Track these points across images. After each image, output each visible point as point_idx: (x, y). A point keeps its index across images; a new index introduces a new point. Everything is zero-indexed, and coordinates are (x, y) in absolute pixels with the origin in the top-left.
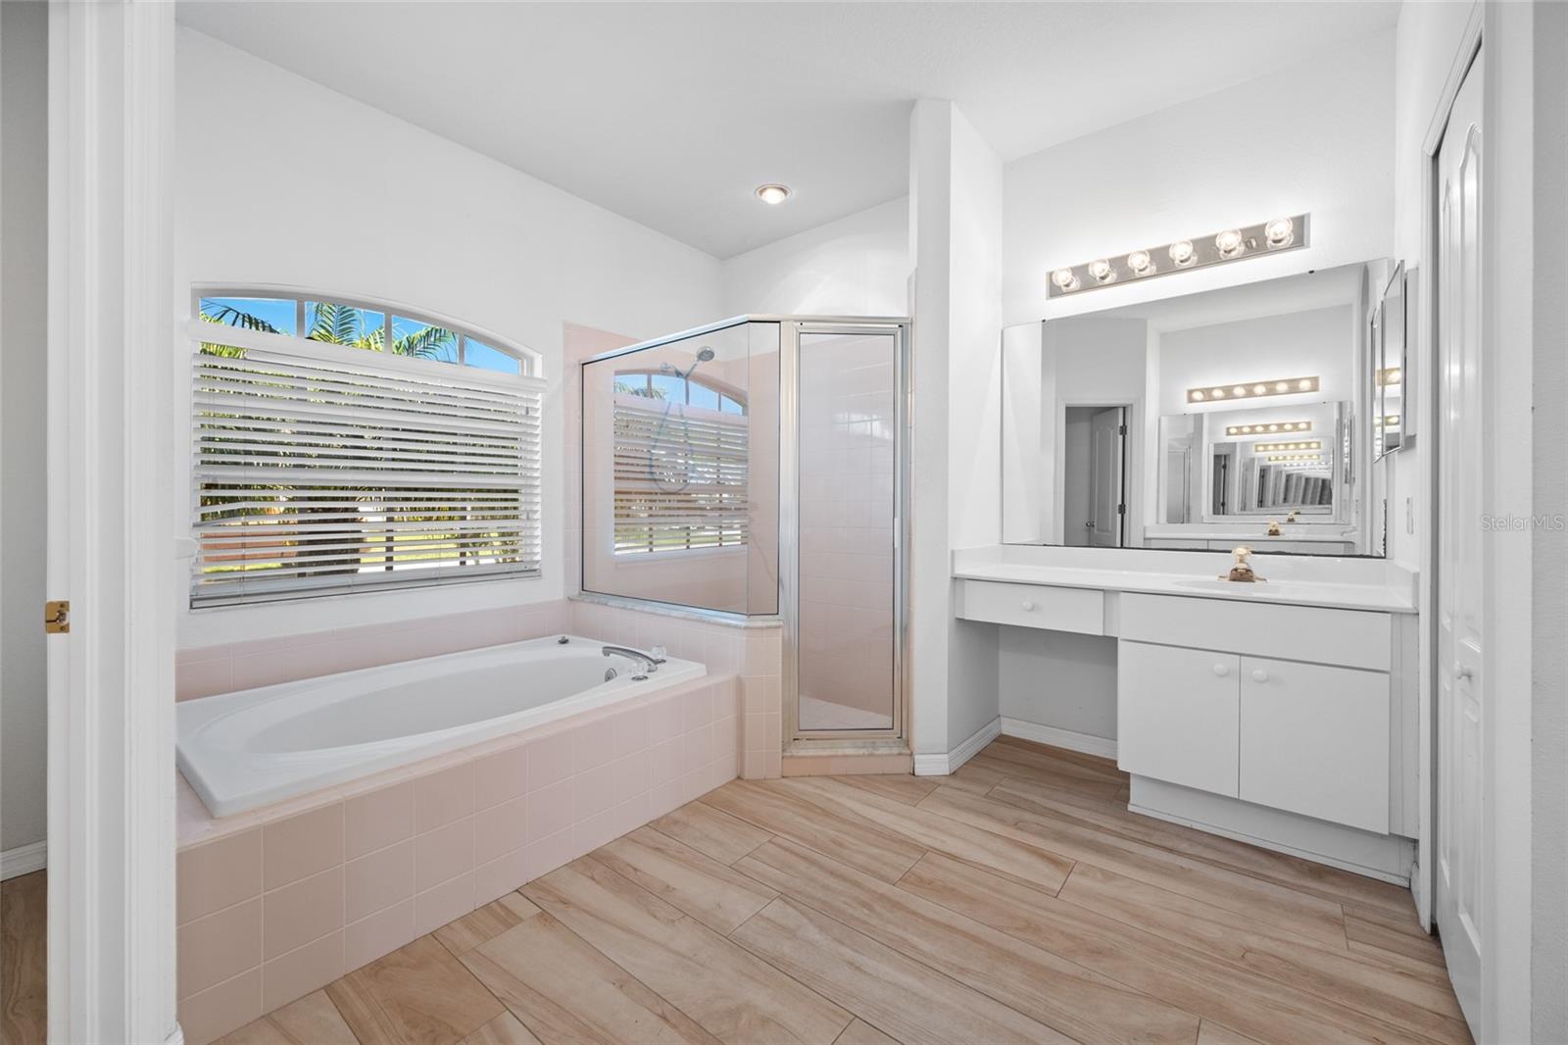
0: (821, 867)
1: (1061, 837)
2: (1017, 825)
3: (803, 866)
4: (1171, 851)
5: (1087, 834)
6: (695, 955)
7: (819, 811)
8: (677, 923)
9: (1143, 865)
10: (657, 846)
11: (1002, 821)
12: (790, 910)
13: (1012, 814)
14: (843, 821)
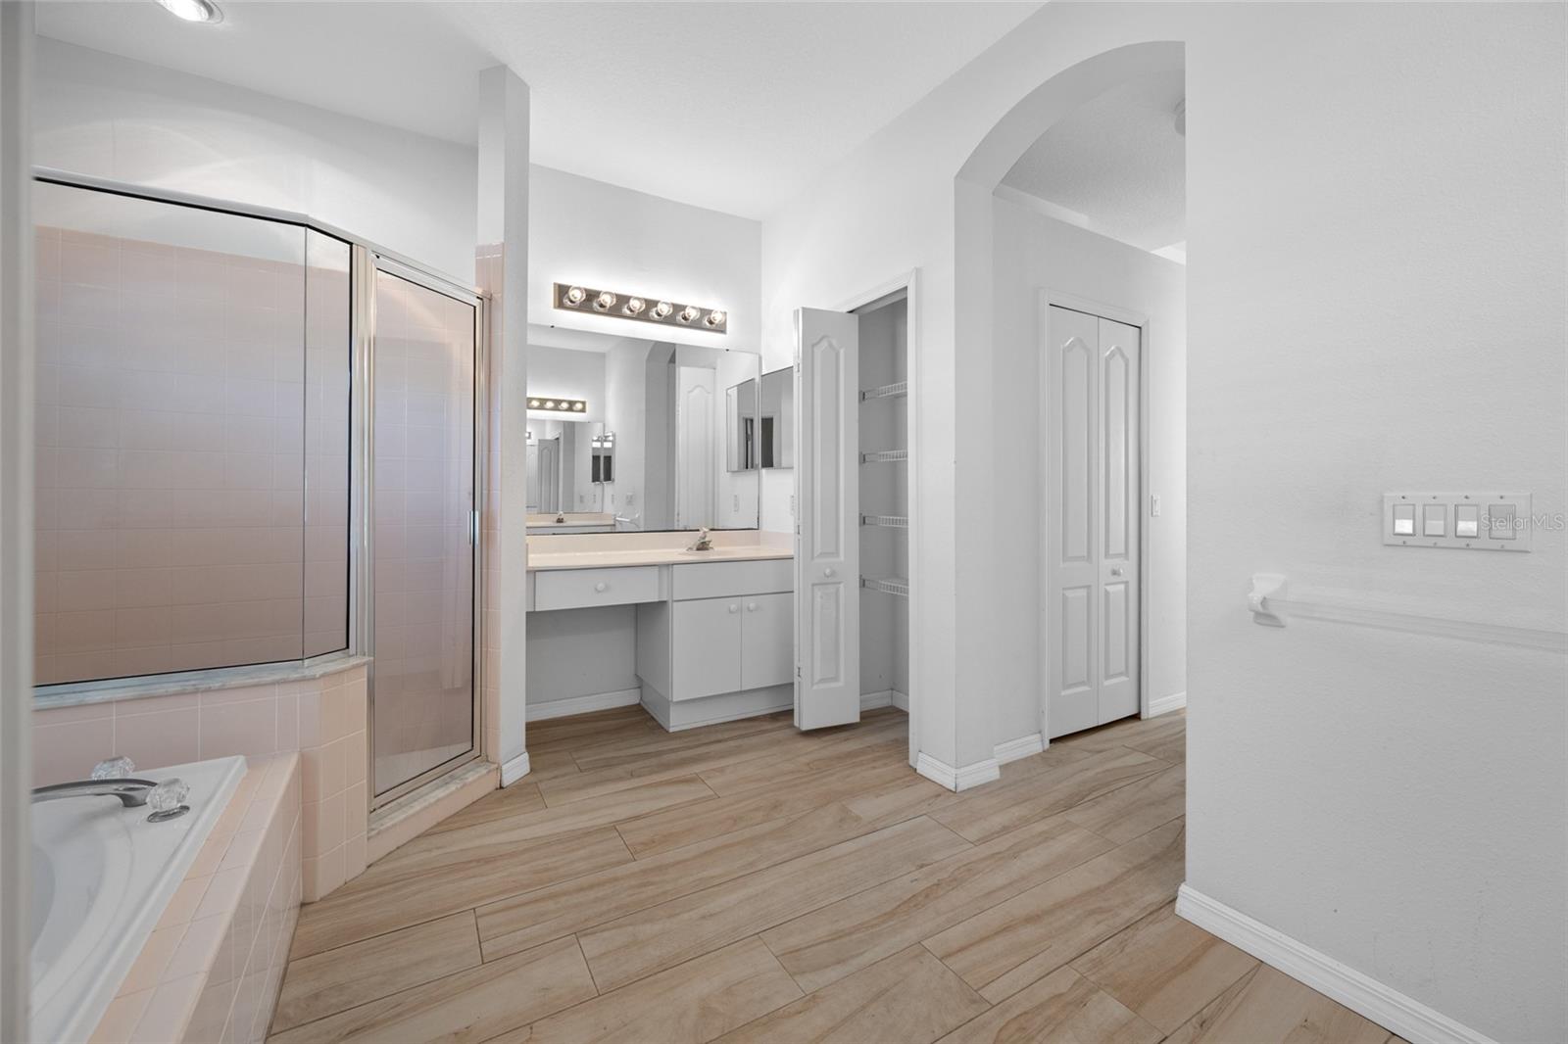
0: (565, 893)
1: (668, 767)
2: (632, 775)
3: (551, 905)
4: (719, 741)
5: (673, 757)
6: (605, 1029)
7: (474, 864)
8: (533, 1036)
9: (722, 755)
10: (348, 1029)
11: (620, 779)
12: (606, 934)
13: (619, 771)
14: (513, 855)
